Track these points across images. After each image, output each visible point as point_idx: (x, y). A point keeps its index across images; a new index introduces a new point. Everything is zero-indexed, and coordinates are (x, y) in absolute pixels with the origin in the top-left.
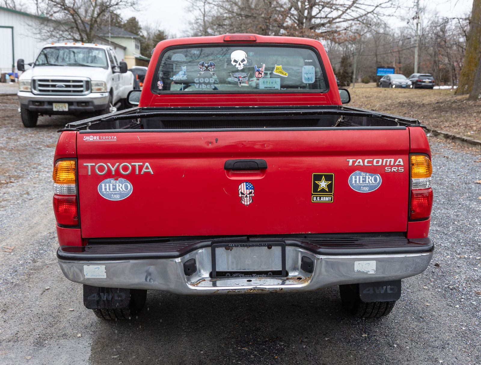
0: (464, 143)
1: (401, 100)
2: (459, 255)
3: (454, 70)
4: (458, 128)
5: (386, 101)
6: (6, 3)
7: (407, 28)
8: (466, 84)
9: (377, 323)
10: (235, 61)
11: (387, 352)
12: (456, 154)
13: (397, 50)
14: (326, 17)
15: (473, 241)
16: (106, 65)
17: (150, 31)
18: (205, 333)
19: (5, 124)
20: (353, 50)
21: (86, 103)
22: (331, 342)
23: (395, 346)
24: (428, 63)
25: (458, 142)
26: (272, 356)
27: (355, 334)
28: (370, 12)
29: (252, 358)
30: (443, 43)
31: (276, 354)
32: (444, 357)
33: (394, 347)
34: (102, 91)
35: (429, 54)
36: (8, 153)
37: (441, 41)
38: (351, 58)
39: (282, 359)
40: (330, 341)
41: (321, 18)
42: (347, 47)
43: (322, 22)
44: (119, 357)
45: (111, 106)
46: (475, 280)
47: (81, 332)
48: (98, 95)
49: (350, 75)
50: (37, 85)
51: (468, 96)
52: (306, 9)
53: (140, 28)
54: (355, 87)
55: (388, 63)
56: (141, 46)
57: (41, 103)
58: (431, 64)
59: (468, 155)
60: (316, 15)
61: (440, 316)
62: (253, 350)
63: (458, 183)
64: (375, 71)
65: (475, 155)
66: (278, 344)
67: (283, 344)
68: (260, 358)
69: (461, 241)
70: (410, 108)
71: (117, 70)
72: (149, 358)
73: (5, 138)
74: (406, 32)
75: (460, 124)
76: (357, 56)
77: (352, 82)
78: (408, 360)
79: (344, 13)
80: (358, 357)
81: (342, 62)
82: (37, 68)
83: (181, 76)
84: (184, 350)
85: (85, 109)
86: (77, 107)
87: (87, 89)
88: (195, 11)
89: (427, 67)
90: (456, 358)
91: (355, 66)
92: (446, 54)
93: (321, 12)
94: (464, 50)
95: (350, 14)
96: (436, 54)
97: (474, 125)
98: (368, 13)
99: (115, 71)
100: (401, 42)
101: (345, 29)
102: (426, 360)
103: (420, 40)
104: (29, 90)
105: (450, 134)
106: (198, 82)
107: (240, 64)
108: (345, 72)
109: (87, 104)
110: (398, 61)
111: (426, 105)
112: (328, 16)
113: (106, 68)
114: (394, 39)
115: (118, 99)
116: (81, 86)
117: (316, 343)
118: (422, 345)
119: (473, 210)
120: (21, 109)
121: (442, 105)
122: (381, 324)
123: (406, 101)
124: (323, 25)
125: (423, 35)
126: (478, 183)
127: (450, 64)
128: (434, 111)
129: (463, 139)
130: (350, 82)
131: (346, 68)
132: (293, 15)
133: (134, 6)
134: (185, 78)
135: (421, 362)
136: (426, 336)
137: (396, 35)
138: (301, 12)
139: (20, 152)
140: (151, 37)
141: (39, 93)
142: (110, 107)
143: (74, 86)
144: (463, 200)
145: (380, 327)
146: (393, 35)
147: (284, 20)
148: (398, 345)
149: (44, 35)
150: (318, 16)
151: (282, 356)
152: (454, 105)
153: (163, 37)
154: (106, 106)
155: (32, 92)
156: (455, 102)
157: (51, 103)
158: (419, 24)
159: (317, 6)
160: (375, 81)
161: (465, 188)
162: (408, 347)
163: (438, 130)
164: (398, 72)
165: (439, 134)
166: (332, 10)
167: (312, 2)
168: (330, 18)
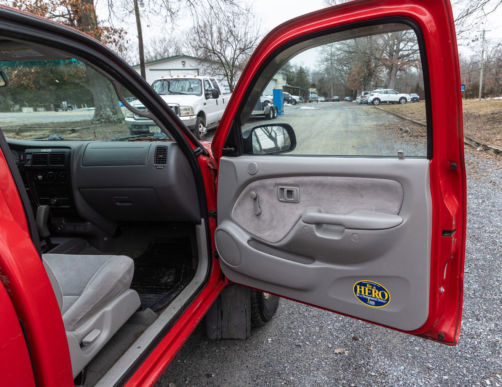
7: (476, 56)
13: (467, 72)
14: (410, 50)
16: (200, 92)
24: (491, 81)
34: (190, 114)
35: (492, 74)
41: (406, 50)
45: (202, 127)
48: (188, 118)
52: (395, 45)
56: (287, 78)
57: (141, 126)
58: (493, 81)
60: (403, 49)
70: (466, 119)
71: (210, 96)
74: (475, 58)
87: (177, 113)
89: (490, 84)
93: (407, 46)
96: (497, 73)
100: (471, 66)
103: (485, 64)
104: (132, 116)
105: (501, 149)
110: (469, 80)
111: (482, 116)
113: (200, 95)
121: (496, 116)
125: (488, 60)
128: (488, 122)
141: (139, 118)
142: (200, 127)
146: (466, 62)
154: (195, 127)
155: (134, 117)
157: (147, 126)
158: (484, 52)
159: (403, 42)
163: (488, 144)
164: (468, 88)
165: (489, 149)
166: (415, 44)
167: (400, 39)
168: (414, 50)
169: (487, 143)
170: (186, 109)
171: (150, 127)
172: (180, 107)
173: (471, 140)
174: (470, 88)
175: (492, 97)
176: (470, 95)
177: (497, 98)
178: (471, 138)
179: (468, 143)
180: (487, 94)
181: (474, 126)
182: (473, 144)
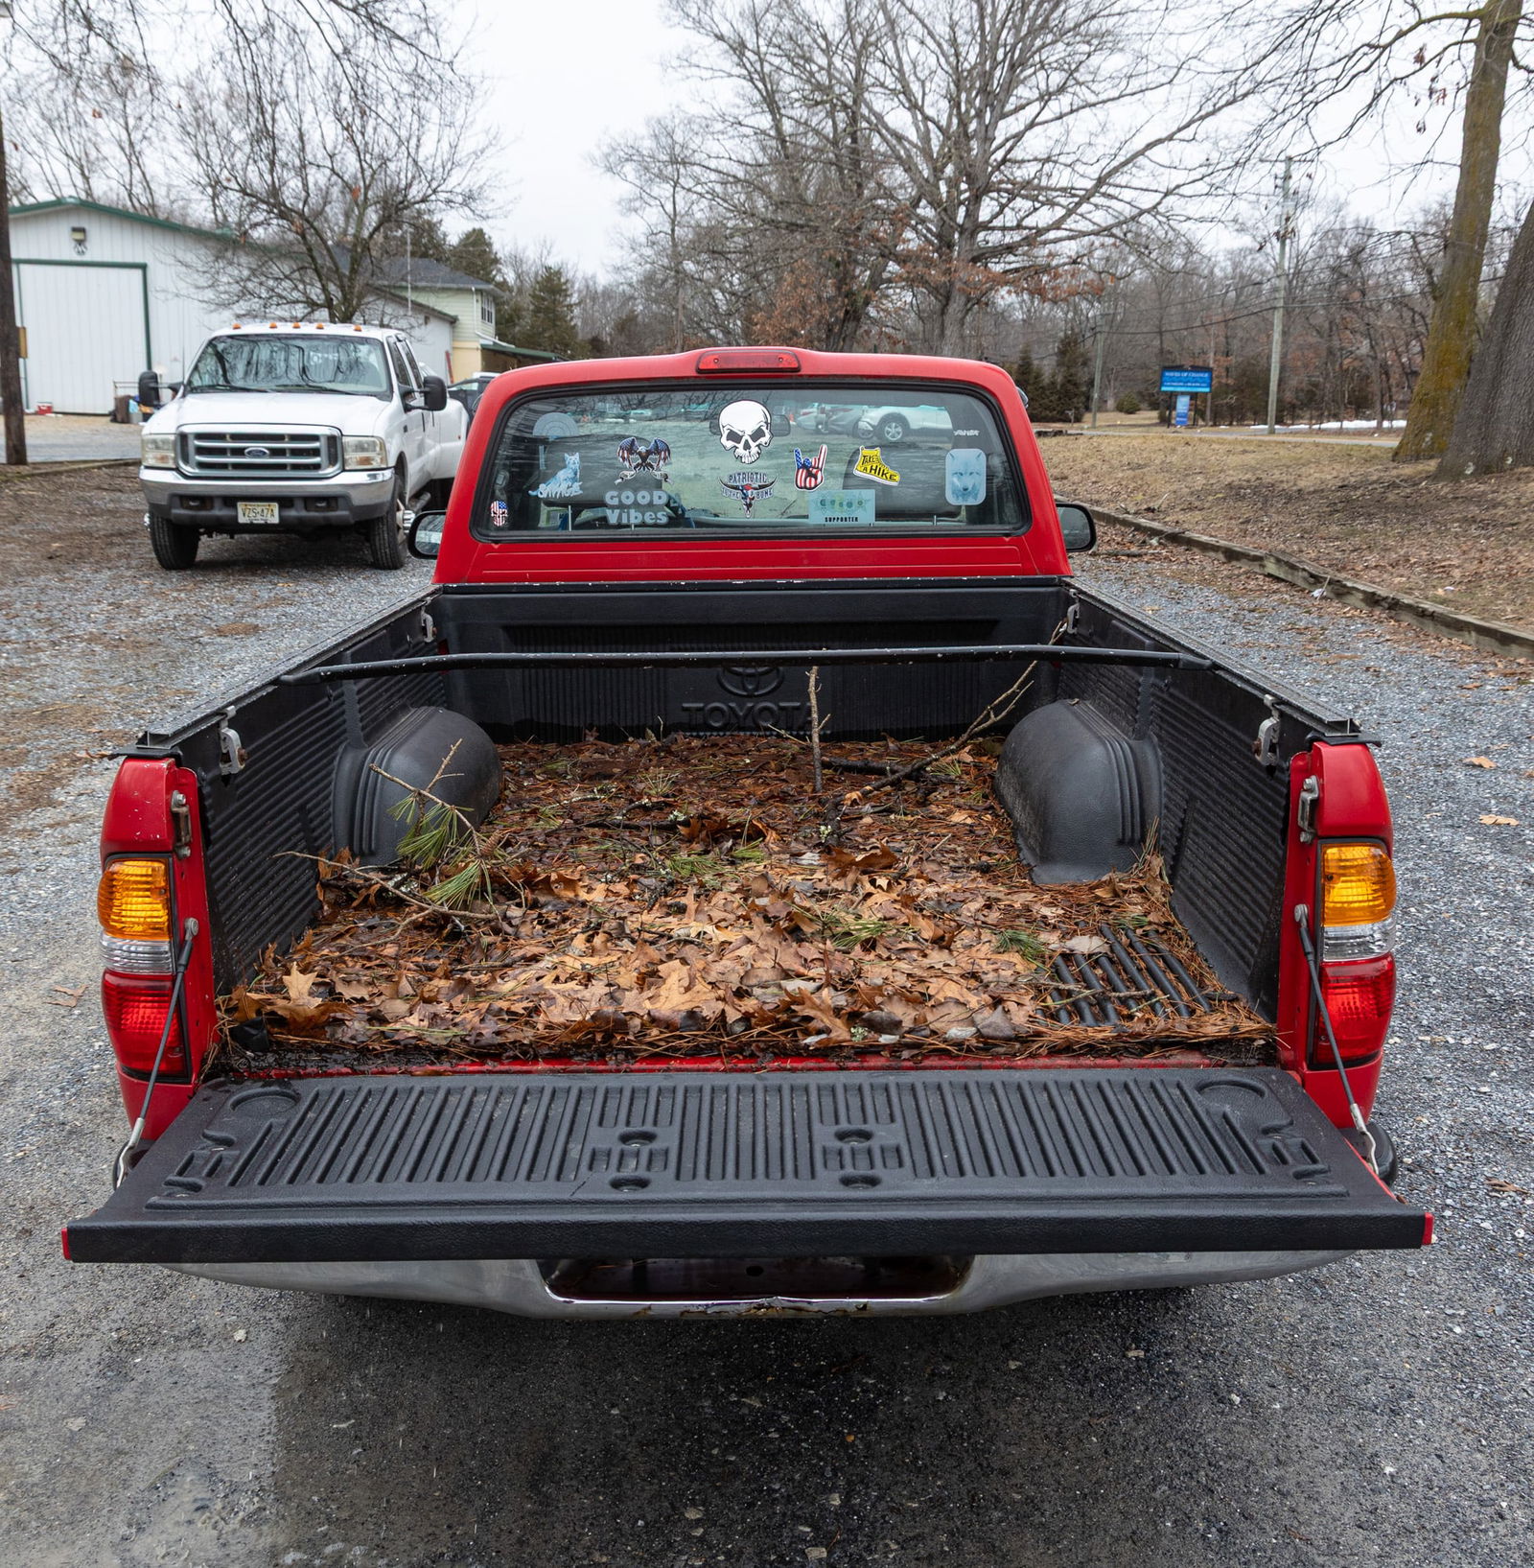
0: (1426, 621)
1: (1235, 477)
2: (1427, 1033)
3: (1387, 374)
4: (1406, 572)
5: (1189, 479)
6: (130, 195)
7: (1251, 251)
8: (1428, 430)
9: (1173, 1302)
10: (734, 436)
11: (1211, 1425)
12: (1402, 659)
13: (1220, 318)
14: (1019, 227)
15: (1470, 981)
16: (384, 387)
17: (525, 267)
18: (630, 1332)
19: (109, 560)
20: (1095, 317)
21: (331, 500)
22: (1026, 1379)
23: (1237, 1399)
24: (1310, 355)
25: (1407, 619)
26: (839, 1432)
27: (1104, 1345)
28: (1148, 211)
29: (772, 1441)
30: (1356, 295)
31: (851, 1424)
32: (1399, 1448)
33: (1231, 1403)
34: (375, 465)
35: (1314, 329)
36: (106, 655)
37: (1350, 292)
38: (1089, 343)
39: (868, 1446)
40: (1023, 1375)
41: (1004, 229)
42: (1076, 310)
43: (1007, 240)
44: (353, 1425)
45: (402, 507)
46: (1484, 1133)
47: (248, 1325)
48: (362, 478)
49: (1084, 389)
50: (191, 450)
51: (1432, 465)
52: (961, 203)
53: (496, 261)
54: (1098, 424)
55: (1193, 356)
56: (498, 311)
57: (205, 500)
58: (1318, 356)
59: (1440, 663)
60: (991, 221)
61: (1378, 1276)
62: (775, 1407)
63: (1413, 764)
64: (1155, 377)
65: (1462, 665)
66: (859, 1383)
67: (874, 1385)
68: (799, 1442)
69: (1433, 979)
70: (1260, 505)
71: (419, 400)
72: (448, 1431)
73: (104, 606)
74: (1248, 262)
75: (1413, 561)
76: (1104, 335)
77: (1088, 409)
78: (1279, 1462)
79: (1070, 212)
80: (1113, 1444)
81: (1062, 353)
82: (192, 399)
83: (564, 485)
84: (558, 1399)
85: (326, 519)
86: (304, 513)
87: (333, 461)
88: (648, 208)
89: (1306, 366)
90: (1439, 1457)
91: (1099, 363)
92: (1363, 328)
93: (1006, 210)
94: (1417, 317)
95: (1088, 216)
96: (1333, 329)
97: (1455, 562)
98: (1142, 212)
99: (413, 403)
100: (1232, 294)
101: (1075, 262)
102: (1340, 1461)
103: (1290, 289)
104: (171, 464)
105: (1382, 592)
106: (615, 502)
107: (747, 446)
108: (1070, 381)
109: (333, 504)
110: (1222, 349)
111: (1309, 493)
112: (1025, 223)
113: (387, 396)
114: (1212, 286)
115: (424, 483)
116: (316, 452)
117: (980, 1383)
118: (1323, 1397)
119: (1465, 863)
120: (151, 518)
121: (1354, 495)
122: (1188, 1305)
123: (1248, 481)
124: (1010, 249)
125: (1298, 272)
126: (1474, 766)
127: (1375, 358)
128: (1331, 514)
129: (1424, 611)
130: (1082, 410)
131: (1073, 371)
132: (923, 221)
133: (473, 205)
134: (576, 490)
135: (1321, 1468)
136: (1335, 1360)
137: (1217, 272)
138: (946, 210)
139: (139, 651)
140: (527, 285)
141: (197, 471)
142: (398, 509)
143: (295, 452)
144: (1432, 826)
145: (1185, 1317)
146: (1212, 272)
147: (897, 236)
148: (1244, 1395)
149: (226, 292)
150: (995, 223)
151: (868, 1433)
152: (1391, 497)
153: (560, 285)
154: (386, 509)
155: (177, 469)
156: (1393, 485)
157: (231, 500)
159: (994, 195)
160: (1154, 406)
161: (1436, 781)
162: (1278, 1406)
163: (1346, 579)
164: (1224, 381)
165: (1350, 591)
166: (1037, 205)
167: (981, 182)
168: (1030, 229)
169: (1341, 576)
170: (360, 447)
171: (240, 506)
172: (345, 439)
173: (1293, 567)
174: (1231, 381)
175: (1311, 419)
176: (1230, 407)
177: (1334, 425)
178: (1293, 560)
179: (1282, 576)
180: (1294, 406)
181: (1288, 525)
182: (1299, 578)
